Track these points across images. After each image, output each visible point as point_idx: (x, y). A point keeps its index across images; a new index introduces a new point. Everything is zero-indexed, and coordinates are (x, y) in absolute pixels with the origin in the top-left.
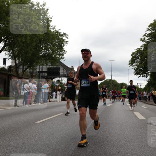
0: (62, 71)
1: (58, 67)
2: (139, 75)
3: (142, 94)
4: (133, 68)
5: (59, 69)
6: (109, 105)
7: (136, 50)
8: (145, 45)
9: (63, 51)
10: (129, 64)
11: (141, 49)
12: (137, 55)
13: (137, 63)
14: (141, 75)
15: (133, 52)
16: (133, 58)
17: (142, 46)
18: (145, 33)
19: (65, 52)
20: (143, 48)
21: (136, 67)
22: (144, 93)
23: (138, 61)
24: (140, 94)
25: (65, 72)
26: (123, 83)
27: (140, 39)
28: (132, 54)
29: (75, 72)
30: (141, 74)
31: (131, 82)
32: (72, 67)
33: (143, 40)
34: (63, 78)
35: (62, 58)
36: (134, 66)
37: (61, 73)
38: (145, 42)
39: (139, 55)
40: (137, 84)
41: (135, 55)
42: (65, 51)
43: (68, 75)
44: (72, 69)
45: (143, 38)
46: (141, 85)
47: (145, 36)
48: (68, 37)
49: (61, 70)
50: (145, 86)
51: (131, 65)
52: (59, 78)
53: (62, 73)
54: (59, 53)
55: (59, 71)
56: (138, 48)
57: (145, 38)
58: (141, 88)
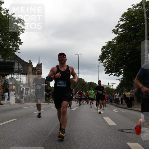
0: (16, 67)
1: (11, 61)
2: (111, 74)
3: (113, 96)
4: (103, 65)
5: (13, 64)
6: (74, 109)
7: (107, 44)
8: (117, 37)
9: (19, 41)
10: (99, 60)
11: (114, 42)
12: (109, 49)
13: (108, 59)
14: (113, 74)
15: (104, 46)
16: (103, 52)
17: (114, 39)
18: (118, 24)
19: (21, 43)
20: (115, 41)
21: (107, 63)
22: (116, 94)
23: (109, 57)
24: (111, 95)
25: (21, 68)
26: (92, 82)
27: (112, 31)
28: (102, 48)
29: (33, 67)
30: (112, 72)
31: (100, 82)
32: (30, 61)
33: (115, 32)
34: (18, 75)
35: (16, 49)
36: (105, 62)
37: (15, 69)
38: (118, 34)
39: (111, 50)
40: (108, 83)
41: (107, 50)
42: (21, 41)
43: (24, 71)
44: (30, 64)
45: (115, 29)
46: (112, 86)
47: (118, 28)
48: (24, 23)
49: (15, 65)
50: (117, 87)
51: (101, 61)
52: (12, 75)
53: (17, 69)
54: (12, 43)
55: (13, 67)
56: (110, 41)
57: (117, 30)
58: (112, 89)
